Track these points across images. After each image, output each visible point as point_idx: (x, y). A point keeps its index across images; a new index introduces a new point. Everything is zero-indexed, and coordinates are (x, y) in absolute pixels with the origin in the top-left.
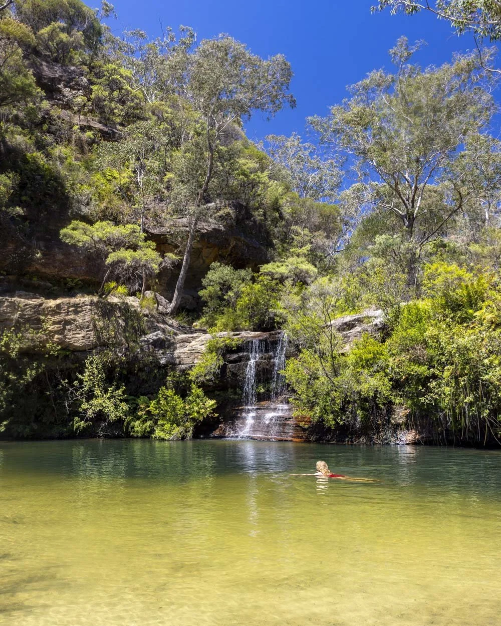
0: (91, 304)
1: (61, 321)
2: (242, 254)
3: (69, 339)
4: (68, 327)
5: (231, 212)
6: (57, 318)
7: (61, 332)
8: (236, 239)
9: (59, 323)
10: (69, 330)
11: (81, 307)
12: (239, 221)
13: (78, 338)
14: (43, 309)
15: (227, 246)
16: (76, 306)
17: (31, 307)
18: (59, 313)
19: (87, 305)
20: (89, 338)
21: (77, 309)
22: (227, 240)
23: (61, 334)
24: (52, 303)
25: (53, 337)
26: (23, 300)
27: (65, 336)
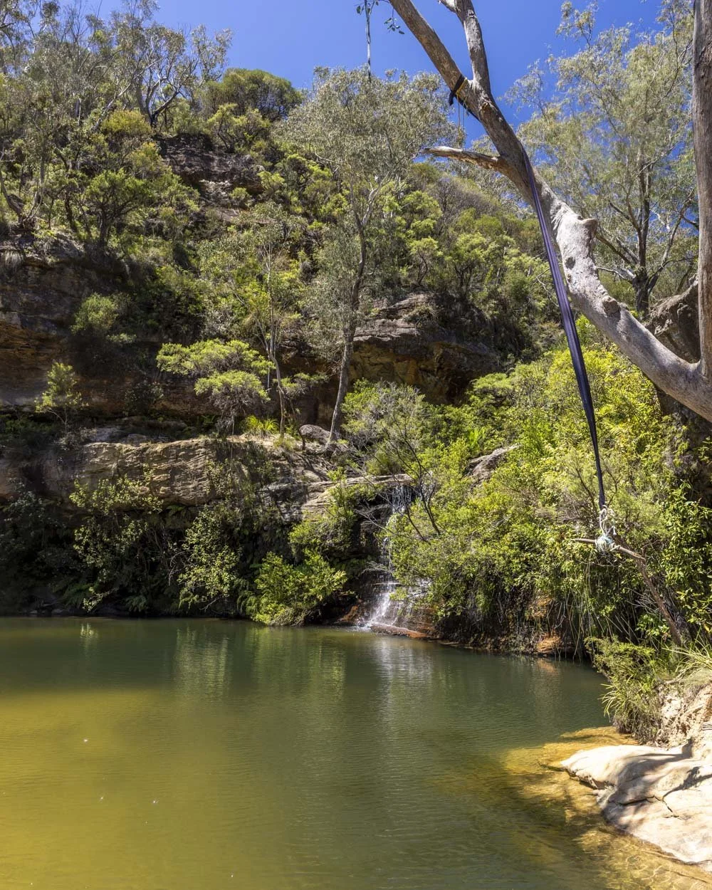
0: (206, 445)
1: (169, 469)
2: (459, 366)
3: (178, 491)
4: (177, 477)
5: (430, 308)
6: (164, 466)
7: (168, 482)
8: (443, 346)
9: (166, 471)
10: (179, 480)
11: (194, 449)
12: (445, 320)
13: (188, 490)
14: (147, 455)
15: (428, 356)
16: (188, 448)
17: (133, 453)
18: (167, 459)
19: (201, 448)
20: (202, 489)
21: (190, 453)
22: (427, 348)
23: (168, 485)
24: (159, 447)
25: (159, 490)
26: (124, 445)
27: (173, 488)
